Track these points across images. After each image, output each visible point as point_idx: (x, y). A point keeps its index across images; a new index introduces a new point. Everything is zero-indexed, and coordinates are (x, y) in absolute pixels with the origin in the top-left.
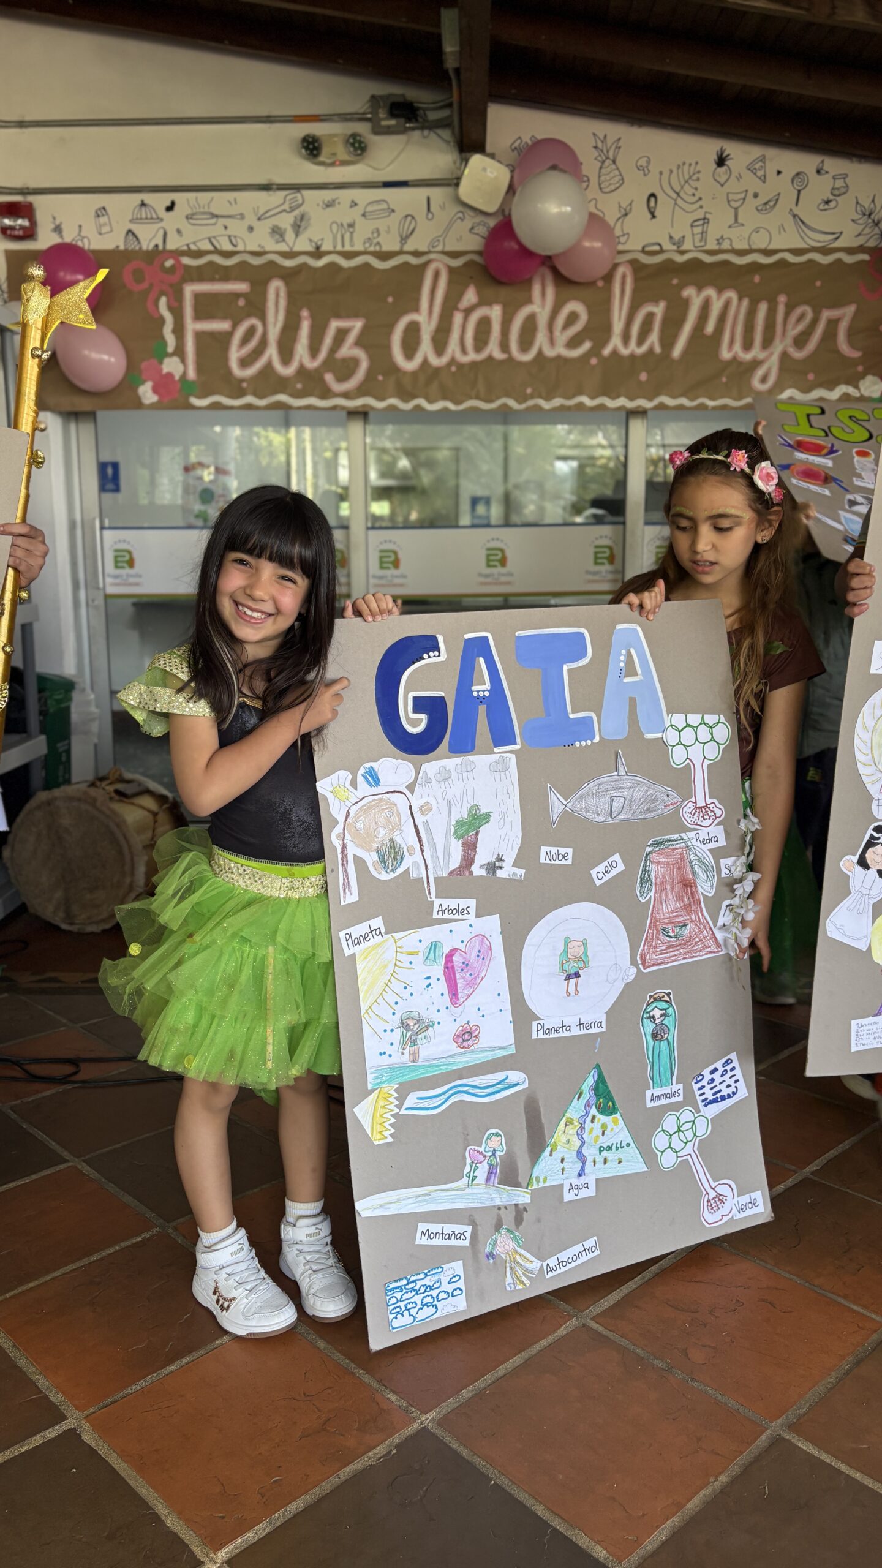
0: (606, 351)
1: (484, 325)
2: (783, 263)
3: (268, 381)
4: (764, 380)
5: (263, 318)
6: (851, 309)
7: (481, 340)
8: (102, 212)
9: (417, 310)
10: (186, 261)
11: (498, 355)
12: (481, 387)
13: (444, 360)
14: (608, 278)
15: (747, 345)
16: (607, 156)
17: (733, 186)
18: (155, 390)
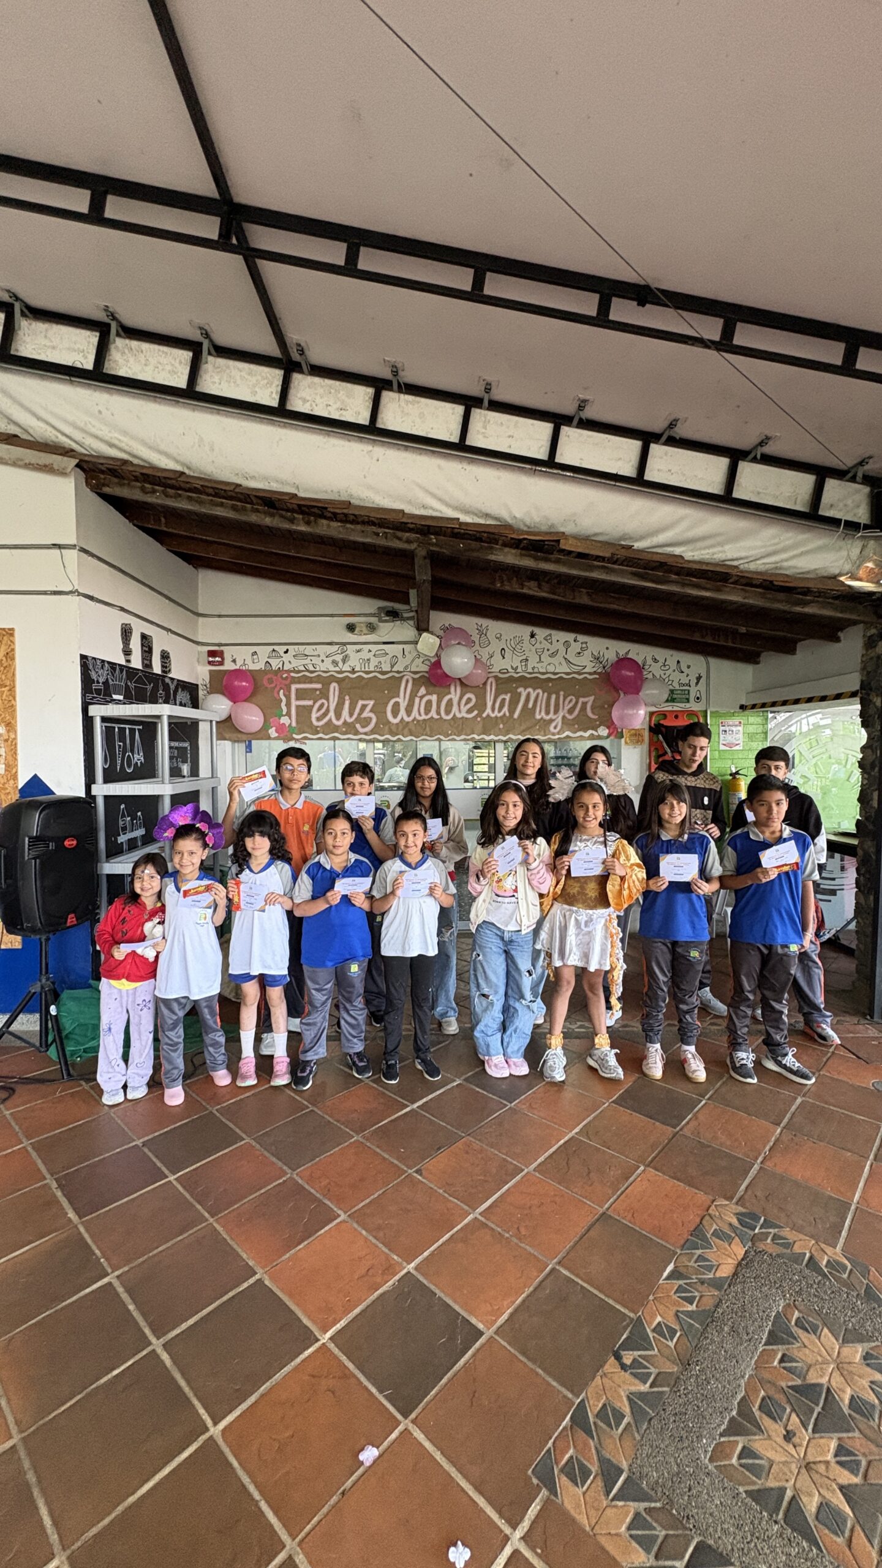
0: (484, 715)
1: (429, 702)
2: (561, 678)
3: (329, 728)
4: (555, 728)
5: (328, 700)
6: (592, 698)
7: (428, 710)
8: (255, 653)
9: (398, 696)
10: (293, 674)
11: (436, 717)
12: (428, 729)
13: (411, 718)
14: (485, 684)
15: (548, 713)
16: (482, 633)
17: (538, 645)
18: (277, 731)
